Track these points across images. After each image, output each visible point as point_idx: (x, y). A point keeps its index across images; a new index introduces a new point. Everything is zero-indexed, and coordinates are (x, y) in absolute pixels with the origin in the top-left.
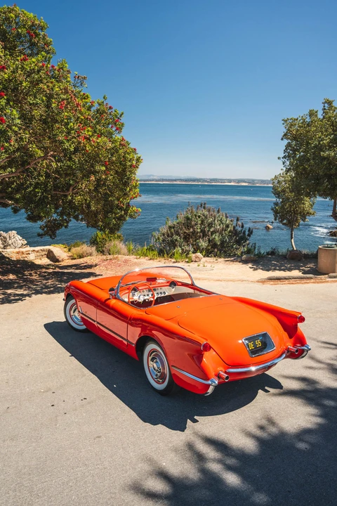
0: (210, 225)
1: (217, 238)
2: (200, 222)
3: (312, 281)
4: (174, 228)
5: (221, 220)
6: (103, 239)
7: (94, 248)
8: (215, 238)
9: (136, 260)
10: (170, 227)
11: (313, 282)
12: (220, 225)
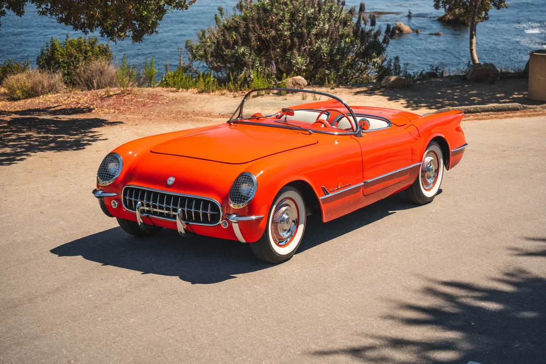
0: (311, 22)
1: (323, 47)
2: (287, 16)
3: (518, 113)
4: (236, 29)
5: (330, 11)
6: (71, 55)
7: (58, 77)
8: (319, 49)
9: (171, 95)
10: (227, 29)
11: (521, 116)
12: (329, 21)
